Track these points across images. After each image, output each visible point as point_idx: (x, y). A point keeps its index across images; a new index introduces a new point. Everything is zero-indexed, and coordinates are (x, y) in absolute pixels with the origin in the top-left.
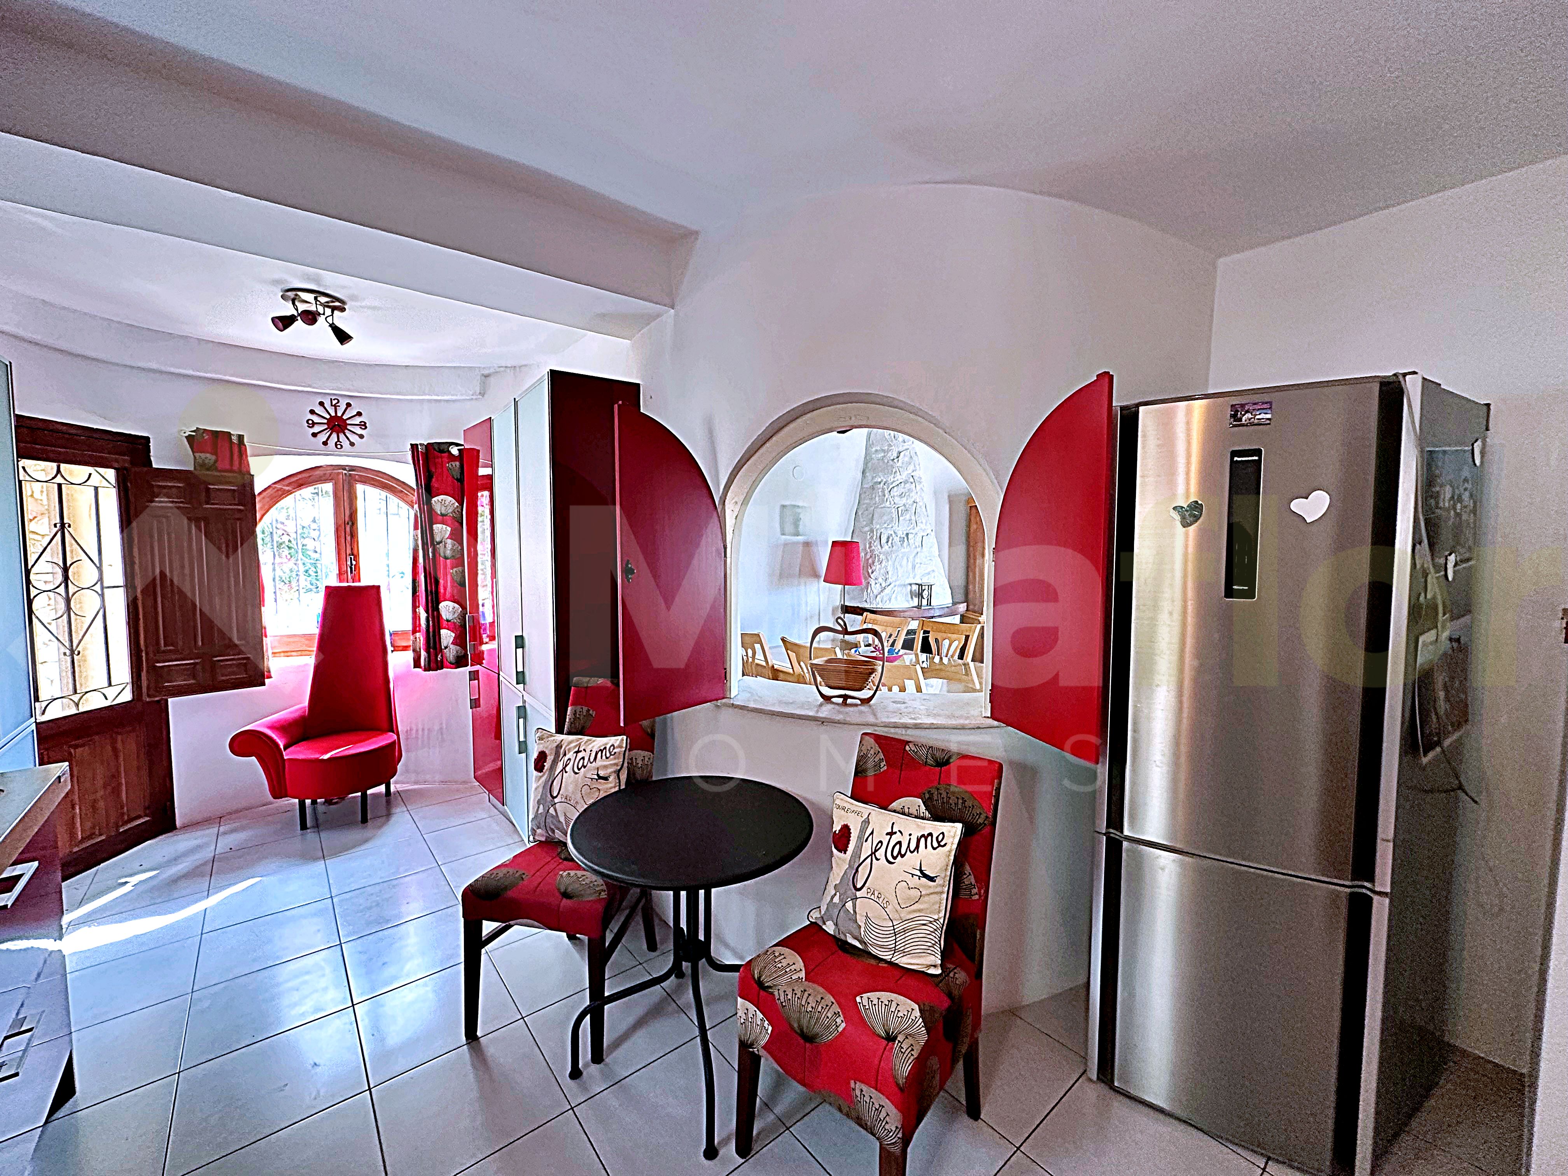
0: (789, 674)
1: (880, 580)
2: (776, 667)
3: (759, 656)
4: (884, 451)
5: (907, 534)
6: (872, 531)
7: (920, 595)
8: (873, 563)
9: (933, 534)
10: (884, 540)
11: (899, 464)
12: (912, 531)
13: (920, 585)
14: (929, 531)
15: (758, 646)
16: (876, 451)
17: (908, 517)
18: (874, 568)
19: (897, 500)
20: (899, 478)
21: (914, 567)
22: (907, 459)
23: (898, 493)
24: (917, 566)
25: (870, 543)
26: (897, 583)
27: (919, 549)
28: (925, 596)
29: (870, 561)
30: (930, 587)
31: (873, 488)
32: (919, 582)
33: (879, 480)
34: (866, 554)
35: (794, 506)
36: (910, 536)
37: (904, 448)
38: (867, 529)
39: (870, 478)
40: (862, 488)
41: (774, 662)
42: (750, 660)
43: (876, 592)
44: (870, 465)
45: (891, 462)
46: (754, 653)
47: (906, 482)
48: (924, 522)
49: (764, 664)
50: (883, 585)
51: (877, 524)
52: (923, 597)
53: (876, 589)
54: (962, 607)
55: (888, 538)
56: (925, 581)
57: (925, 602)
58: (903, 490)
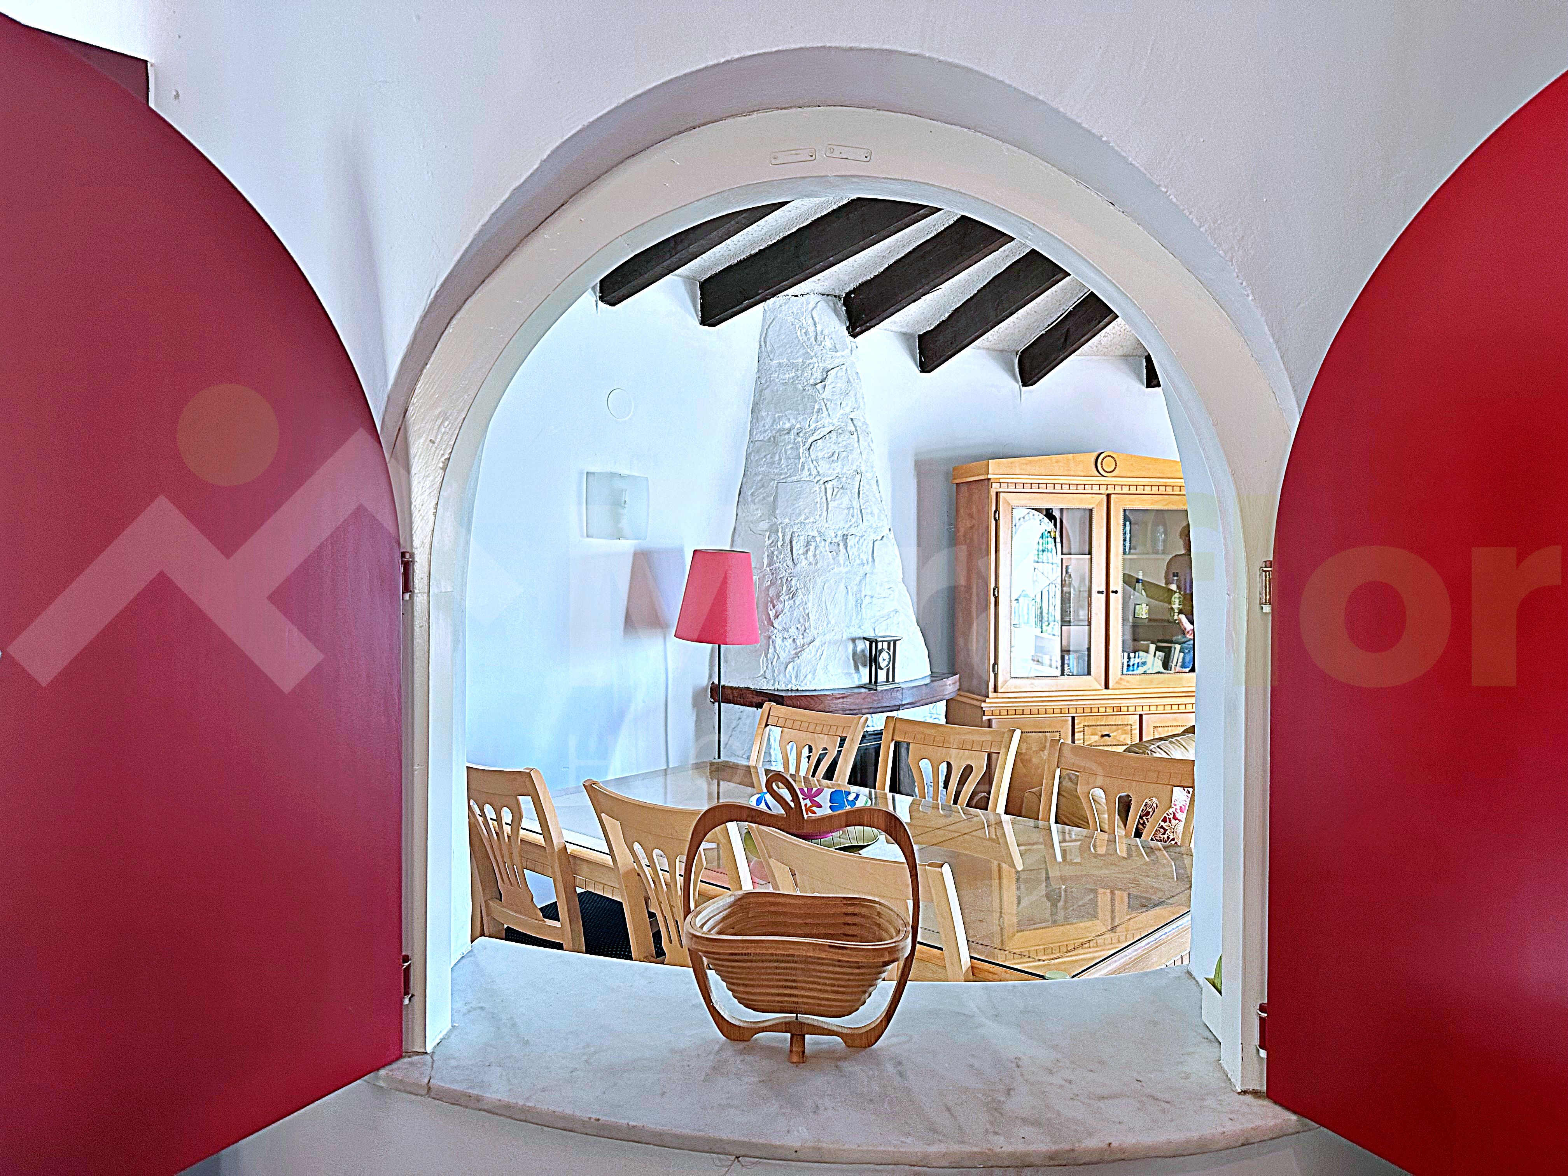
0: (603, 866)
1: (793, 631)
2: (570, 848)
3: (530, 822)
4: (794, 366)
5: (845, 537)
6: (773, 529)
7: (873, 661)
8: (778, 596)
9: (892, 536)
10: (798, 548)
11: (826, 394)
12: (853, 531)
13: (873, 642)
14: (885, 532)
15: (526, 803)
16: (780, 365)
17: (845, 501)
18: (779, 607)
19: (823, 467)
20: (828, 422)
21: (859, 604)
22: (841, 385)
23: (826, 453)
24: (867, 601)
25: (771, 556)
26: (828, 637)
27: (867, 568)
28: (883, 664)
29: (771, 593)
30: (893, 644)
31: (774, 441)
32: (871, 634)
33: (787, 426)
34: (762, 579)
35: (612, 475)
36: (851, 541)
37: (837, 362)
38: (764, 525)
39: (769, 420)
40: (751, 441)
41: (568, 836)
42: (507, 829)
43: (783, 656)
44: (767, 392)
45: (811, 391)
46: (517, 817)
47: (840, 431)
48: (876, 511)
49: (540, 840)
50: (799, 642)
51: (784, 516)
52: (878, 667)
53: (783, 648)
54: (950, 685)
55: (808, 544)
56: (881, 632)
57: (882, 676)
58: (834, 447)
